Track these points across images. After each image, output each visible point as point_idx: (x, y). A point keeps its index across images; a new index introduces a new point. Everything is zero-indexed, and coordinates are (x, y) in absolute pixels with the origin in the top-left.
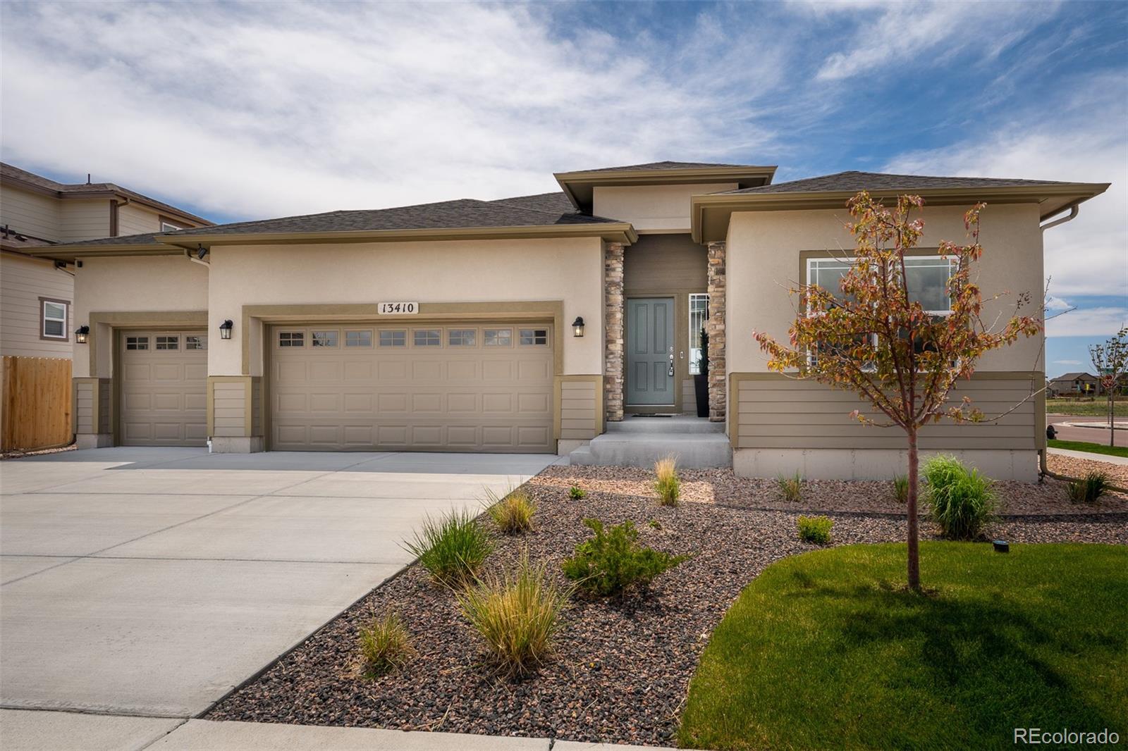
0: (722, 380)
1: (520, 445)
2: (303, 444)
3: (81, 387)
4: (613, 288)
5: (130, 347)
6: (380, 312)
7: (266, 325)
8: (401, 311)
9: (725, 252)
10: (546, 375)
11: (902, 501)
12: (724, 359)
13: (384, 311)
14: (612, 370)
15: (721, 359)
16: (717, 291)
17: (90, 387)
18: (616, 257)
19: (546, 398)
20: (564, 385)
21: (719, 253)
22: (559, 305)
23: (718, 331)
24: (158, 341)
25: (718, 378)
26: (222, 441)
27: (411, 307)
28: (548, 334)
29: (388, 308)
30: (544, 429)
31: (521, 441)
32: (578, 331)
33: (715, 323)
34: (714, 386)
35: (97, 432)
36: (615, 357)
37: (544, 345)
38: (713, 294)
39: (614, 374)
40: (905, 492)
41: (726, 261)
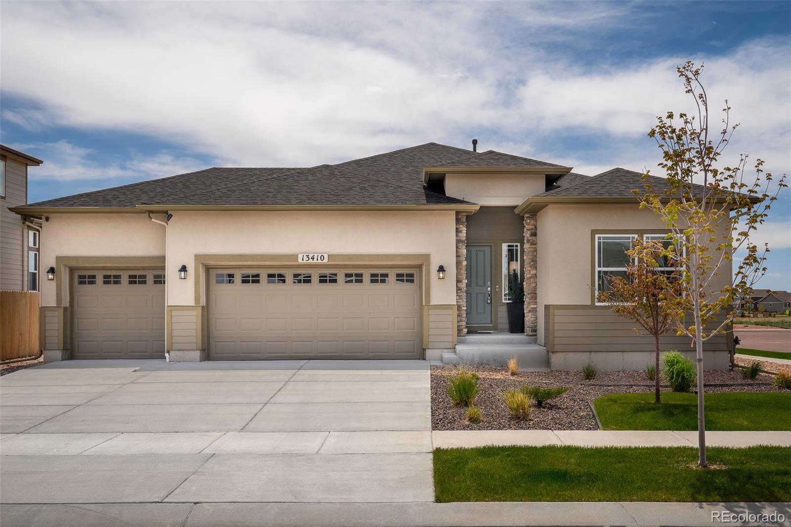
0: (535, 308)
1: (396, 354)
2: (234, 355)
3: (48, 314)
4: (460, 245)
5: (81, 283)
6: (300, 260)
7: (207, 268)
8: (315, 260)
9: (536, 221)
10: (414, 305)
11: (652, 380)
12: (536, 294)
13: (303, 260)
14: (460, 301)
15: (534, 293)
16: (531, 248)
17: (56, 313)
18: (462, 223)
19: (414, 321)
20: (431, 312)
21: (532, 222)
22: (427, 257)
23: (532, 274)
24: (104, 278)
25: (532, 306)
26: (177, 353)
27: (322, 258)
28: (415, 276)
29: (306, 259)
30: (413, 342)
31: (396, 351)
32: (441, 275)
33: (530, 269)
34: (529, 311)
35: (62, 348)
36: (462, 292)
37: (412, 283)
38: (529, 249)
39: (461, 303)
40: (653, 374)
41: (537, 227)
